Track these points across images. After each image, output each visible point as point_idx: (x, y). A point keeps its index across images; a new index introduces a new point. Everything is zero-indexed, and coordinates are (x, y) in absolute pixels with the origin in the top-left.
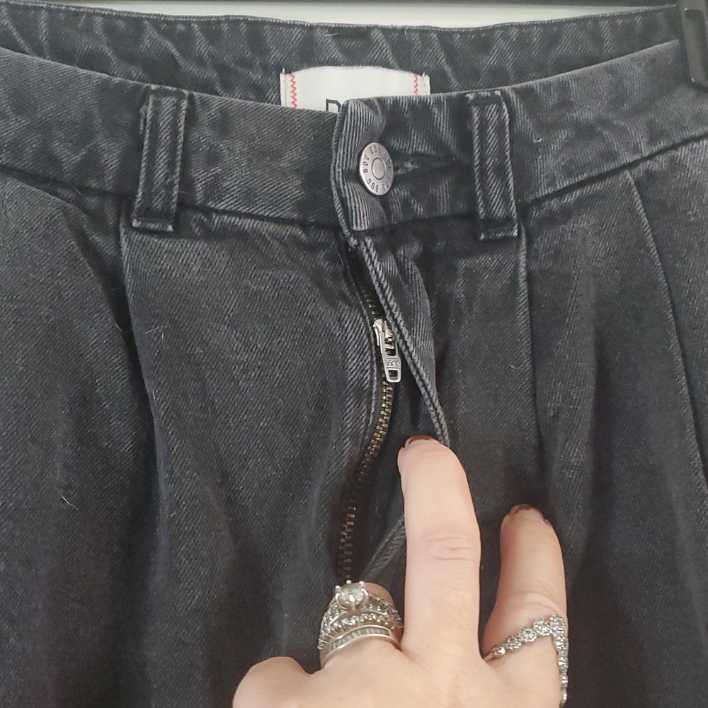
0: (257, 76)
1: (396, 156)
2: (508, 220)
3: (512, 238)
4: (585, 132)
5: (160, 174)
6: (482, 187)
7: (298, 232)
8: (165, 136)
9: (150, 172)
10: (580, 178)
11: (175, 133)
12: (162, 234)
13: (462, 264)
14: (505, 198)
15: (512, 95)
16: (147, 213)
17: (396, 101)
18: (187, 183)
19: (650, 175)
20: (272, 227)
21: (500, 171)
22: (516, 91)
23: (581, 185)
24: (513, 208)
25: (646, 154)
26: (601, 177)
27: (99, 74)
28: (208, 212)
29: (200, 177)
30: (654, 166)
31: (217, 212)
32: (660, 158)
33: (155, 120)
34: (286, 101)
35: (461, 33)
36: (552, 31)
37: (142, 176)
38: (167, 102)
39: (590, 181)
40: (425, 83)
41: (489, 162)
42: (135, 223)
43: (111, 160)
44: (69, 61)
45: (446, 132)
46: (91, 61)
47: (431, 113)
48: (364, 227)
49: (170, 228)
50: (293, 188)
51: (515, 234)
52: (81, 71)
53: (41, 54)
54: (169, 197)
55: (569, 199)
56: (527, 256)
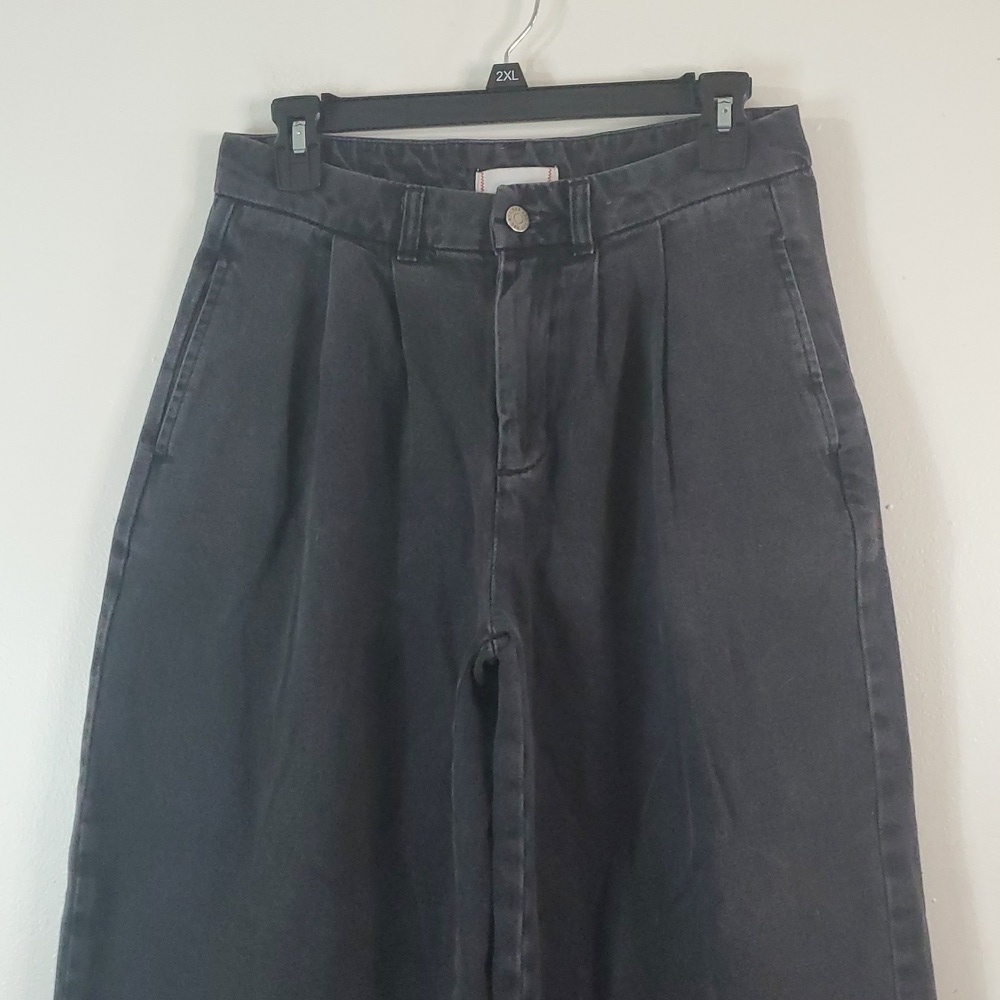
0: (462, 175)
1: (530, 214)
2: (587, 246)
3: (590, 255)
4: (636, 198)
5: (410, 232)
6: (574, 228)
7: (478, 257)
8: (413, 212)
9: (405, 232)
10: (630, 225)
11: (417, 210)
12: (410, 263)
13: (565, 269)
14: (586, 232)
15: (595, 179)
16: (403, 253)
17: (527, 185)
18: (423, 236)
19: (670, 223)
20: (465, 255)
21: (584, 219)
22: (597, 177)
23: (631, 228)
24: (591, 239)
25: (669, 210)
26: (643, 224)
27: (382, 180)
28: (434, 250)
29: (429, 231)
30: (670, 217)
31: (438, 249)
32: (677, 213)
33: (408, 206)
34: (478, 188)
35: (577, 141)
36: (627, 135)
37: (402, 235)
38: (414, 195)
39: (637, 226)
40: (555, 171)
41: (578, 215)
42: (398, 258)
43: (387, 227)
44: (366, 172)
45: (558, 202)
46: (379, 172)
47: (548, 191)
48: (500, 247)
49: (415, 260)
50: (478, 236)
51: (592, 252)
52: (373, 178)
53: (354, 170)
54: (414, 244)
55: (624, 236)
56: (599, 266)
